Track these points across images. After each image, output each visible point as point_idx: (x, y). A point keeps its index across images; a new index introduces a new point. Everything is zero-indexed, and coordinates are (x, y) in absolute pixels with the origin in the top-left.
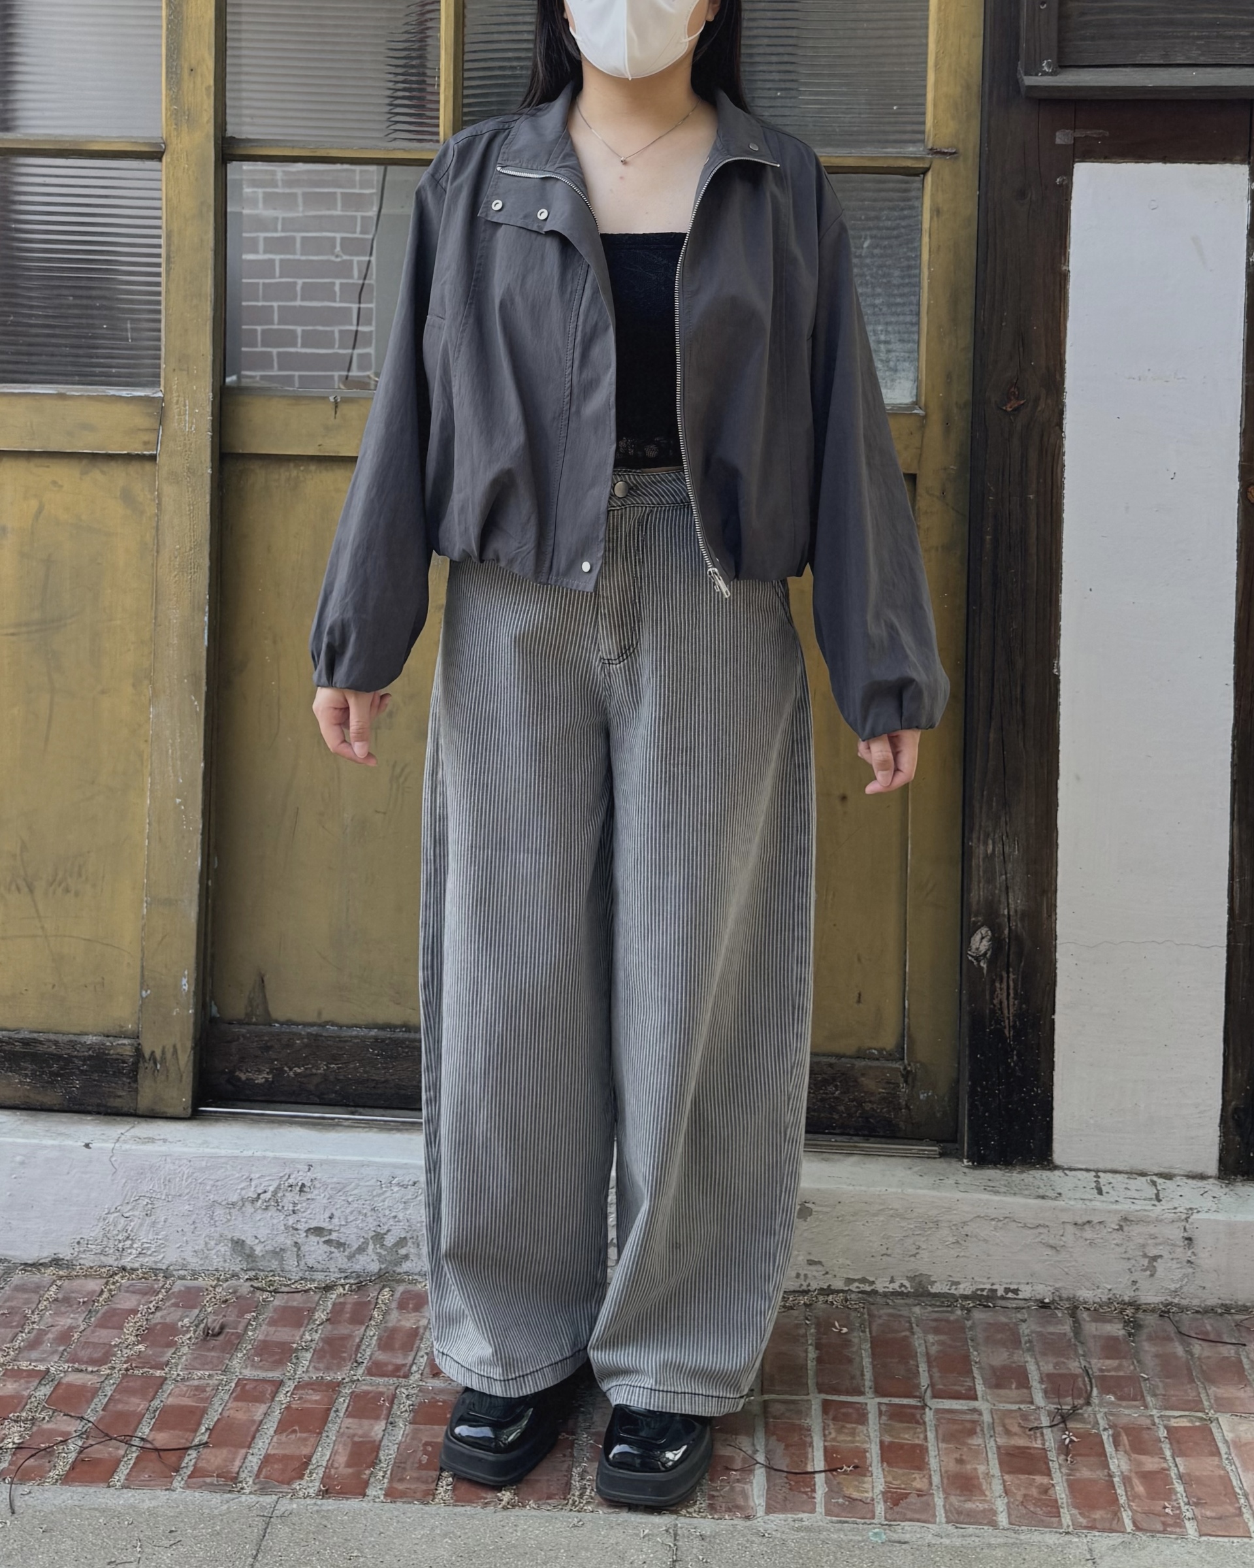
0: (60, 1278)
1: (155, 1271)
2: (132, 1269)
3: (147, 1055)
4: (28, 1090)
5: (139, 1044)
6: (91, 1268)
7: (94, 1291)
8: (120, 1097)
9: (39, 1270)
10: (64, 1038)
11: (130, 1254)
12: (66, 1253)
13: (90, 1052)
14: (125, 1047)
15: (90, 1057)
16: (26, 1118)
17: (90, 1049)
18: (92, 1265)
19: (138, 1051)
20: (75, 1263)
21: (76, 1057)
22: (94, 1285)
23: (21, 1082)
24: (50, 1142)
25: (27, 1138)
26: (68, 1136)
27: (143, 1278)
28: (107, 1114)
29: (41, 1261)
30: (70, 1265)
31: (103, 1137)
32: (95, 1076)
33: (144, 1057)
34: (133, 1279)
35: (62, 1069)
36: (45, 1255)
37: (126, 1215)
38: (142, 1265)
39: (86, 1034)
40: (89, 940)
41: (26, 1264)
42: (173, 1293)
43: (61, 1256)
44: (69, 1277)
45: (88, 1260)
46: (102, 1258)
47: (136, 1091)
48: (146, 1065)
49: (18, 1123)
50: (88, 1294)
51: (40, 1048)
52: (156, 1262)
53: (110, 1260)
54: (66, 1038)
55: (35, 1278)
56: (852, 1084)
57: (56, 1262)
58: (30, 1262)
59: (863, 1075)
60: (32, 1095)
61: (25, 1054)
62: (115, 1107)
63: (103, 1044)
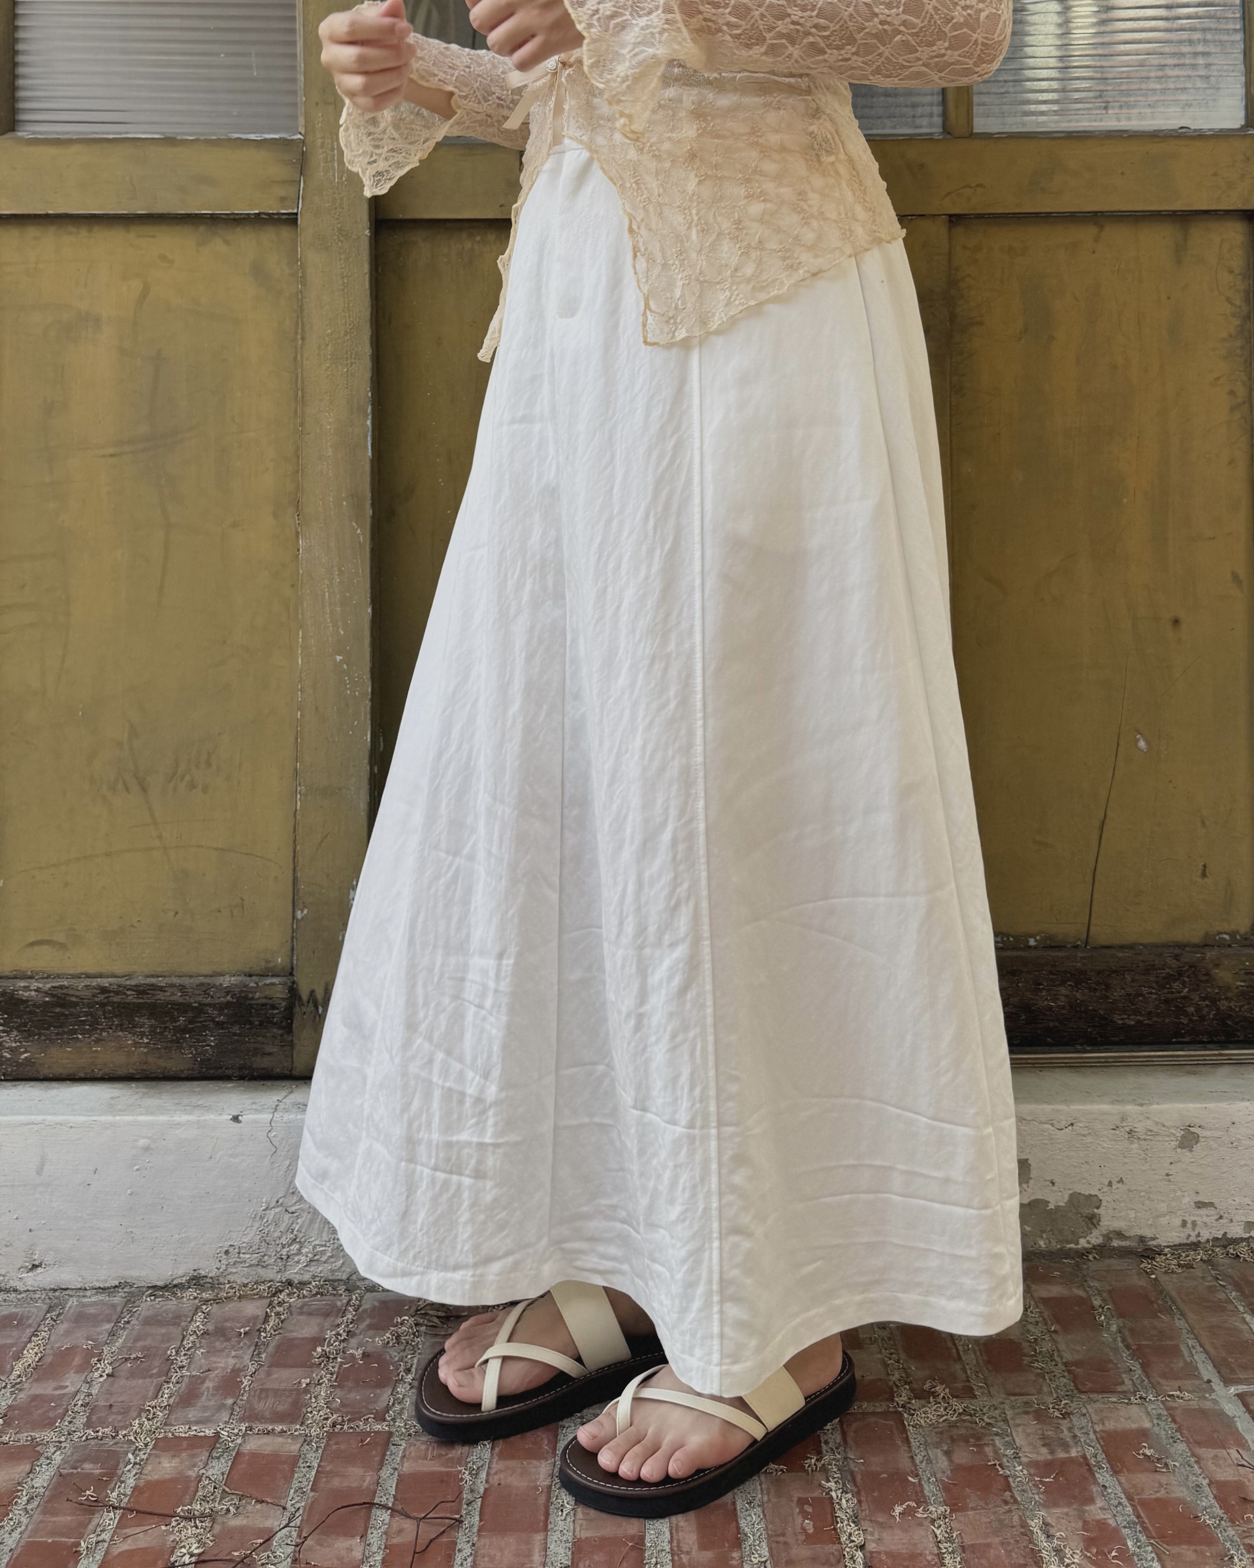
0: (206, 1302)
1: (334, 1283)
2: (300, 1283)
3: (305, 997)
4: (146, 1054)
5: (294, 982)
6: (245, 1285)
7: (256, 1318)
8: (270, 1054)
9: (174, 1294)
10: (192, 980)
11: (298, 1262)
12: (209, 1268)
13: (229, 998)
14: (276, 988)
15: (228, 1005)
16: (145, 1090)
17: (227, 993)
18: (246, 1282)
19: (293, 991)
20: (221, 1280)
21: (209, 1005)
22: (252, 1309)
23: (135, 1044)
24: (184, 1118)
25: (152, 1114)
26: (209, 1109)
27: (317, 1293)
28: (253, 1078)
29: (175, 1282)
30: (215, 1284)
31: (254, 1107)
32: (236, 1029)
33: (300, 999)
34: (304, 1297)
35: (190, 1022)
36: (181, 1272)
37: (293, 1209)
38: (314, 1277)
39: (222, 975)
40: (222, 849)
41: (154, 1287)
42: (365, 1311)
43: (203, 1273)
44: (217, 1301)
45: (240, 1275)
46: (260, 1271)
47: (292, 1045)
48: (304, 1010)
49: (136, 1097)
50: (249, 1321)
51: (161, 996)
52: (333, 1271)
53: (269, 1274)
54: (196, 981)
55: (170, 1305)
56: (1204, 978)
57: (197, 1281)
58: (160, 1284)
59: (1217, 966)
60: (151, 1059)
61: (139, 1007)
62: (262, 1069)
63: (246, 986)
